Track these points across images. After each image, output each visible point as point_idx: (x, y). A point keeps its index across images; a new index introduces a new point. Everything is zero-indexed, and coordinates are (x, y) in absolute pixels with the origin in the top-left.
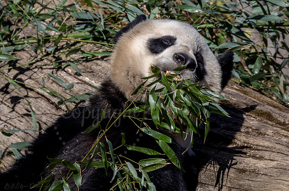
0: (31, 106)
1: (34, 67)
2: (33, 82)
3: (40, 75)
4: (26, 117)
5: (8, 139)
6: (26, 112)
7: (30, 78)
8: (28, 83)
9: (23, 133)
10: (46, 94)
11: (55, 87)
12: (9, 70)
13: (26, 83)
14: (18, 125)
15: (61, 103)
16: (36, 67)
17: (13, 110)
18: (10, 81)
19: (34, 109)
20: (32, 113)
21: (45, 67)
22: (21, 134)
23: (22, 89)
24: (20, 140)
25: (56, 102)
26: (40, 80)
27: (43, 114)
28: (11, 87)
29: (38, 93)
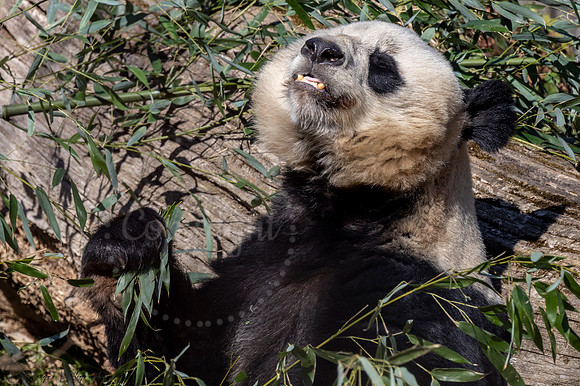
0: (202, 208)
1: (208, 136)
2: (206, 163)
3: (218, 151)
6: (193, 219)
7: (201, 156)
8: (198, 165)
9: (188, 258)
10: (230, 187)
11: (246, 173)
12: (163, 142)
13: (193, 165)
14: (179, 242)
15: (257, 202)
16: (212, 136)
18: (165, 162)
19: (207, 213)
20: (204, 221)
21: (228, 136)
23: (186, 177)
25: (249, 201)
26: (219, 160)
27: (224, 222)
28: (167, 173)
29: (216, 184)
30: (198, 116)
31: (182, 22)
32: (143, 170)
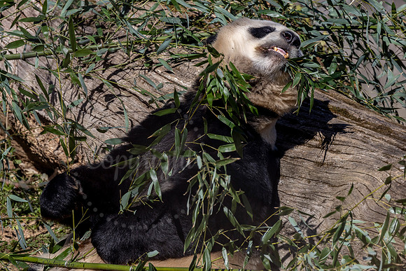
0: (123, 105)
1: (126, 68)
2: (126, 82)
3: (132, 76)
4: (119, 115)
5: (103, 136)
6: (119, 110)
7: (123, 78)
8: (121, 83)
9: (116, 130)
10: (138, 94)
11: (146, 87)
12: (104, 71)
13: (119, 83)
14: (112, 122)
15: (152, 101)
16: (128, 68)
17: (108, 109)
18: (104, 81)
19: (126, 107)
20: (124, 111)
21: (136, 68)
22: (114, 130)
23: (115, 89)
24: (113, 137)
25: (147, 101)
26: (132, 80)
27: (135, 112)
28: (105, 87)
29: (130, 93)
30: (121, 58)
32: (94, 85)
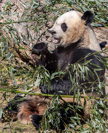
30: (52, 23)
31: (49, 6)
32: (42, 32)
